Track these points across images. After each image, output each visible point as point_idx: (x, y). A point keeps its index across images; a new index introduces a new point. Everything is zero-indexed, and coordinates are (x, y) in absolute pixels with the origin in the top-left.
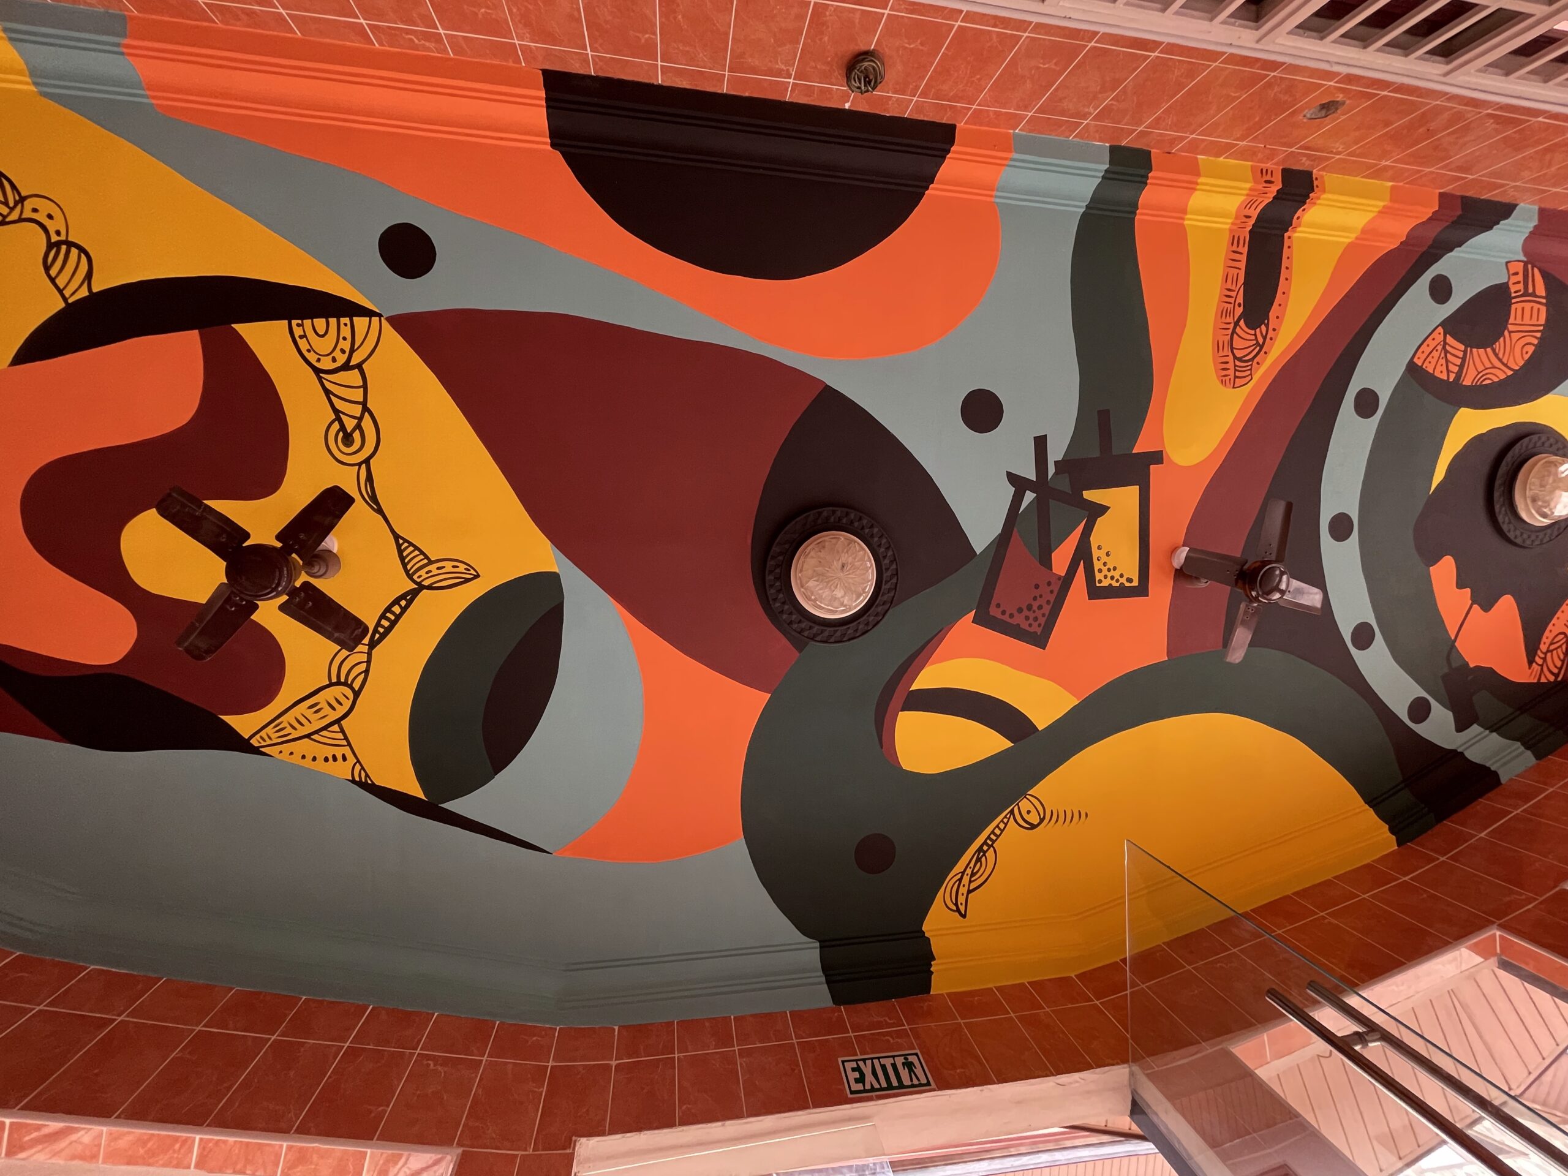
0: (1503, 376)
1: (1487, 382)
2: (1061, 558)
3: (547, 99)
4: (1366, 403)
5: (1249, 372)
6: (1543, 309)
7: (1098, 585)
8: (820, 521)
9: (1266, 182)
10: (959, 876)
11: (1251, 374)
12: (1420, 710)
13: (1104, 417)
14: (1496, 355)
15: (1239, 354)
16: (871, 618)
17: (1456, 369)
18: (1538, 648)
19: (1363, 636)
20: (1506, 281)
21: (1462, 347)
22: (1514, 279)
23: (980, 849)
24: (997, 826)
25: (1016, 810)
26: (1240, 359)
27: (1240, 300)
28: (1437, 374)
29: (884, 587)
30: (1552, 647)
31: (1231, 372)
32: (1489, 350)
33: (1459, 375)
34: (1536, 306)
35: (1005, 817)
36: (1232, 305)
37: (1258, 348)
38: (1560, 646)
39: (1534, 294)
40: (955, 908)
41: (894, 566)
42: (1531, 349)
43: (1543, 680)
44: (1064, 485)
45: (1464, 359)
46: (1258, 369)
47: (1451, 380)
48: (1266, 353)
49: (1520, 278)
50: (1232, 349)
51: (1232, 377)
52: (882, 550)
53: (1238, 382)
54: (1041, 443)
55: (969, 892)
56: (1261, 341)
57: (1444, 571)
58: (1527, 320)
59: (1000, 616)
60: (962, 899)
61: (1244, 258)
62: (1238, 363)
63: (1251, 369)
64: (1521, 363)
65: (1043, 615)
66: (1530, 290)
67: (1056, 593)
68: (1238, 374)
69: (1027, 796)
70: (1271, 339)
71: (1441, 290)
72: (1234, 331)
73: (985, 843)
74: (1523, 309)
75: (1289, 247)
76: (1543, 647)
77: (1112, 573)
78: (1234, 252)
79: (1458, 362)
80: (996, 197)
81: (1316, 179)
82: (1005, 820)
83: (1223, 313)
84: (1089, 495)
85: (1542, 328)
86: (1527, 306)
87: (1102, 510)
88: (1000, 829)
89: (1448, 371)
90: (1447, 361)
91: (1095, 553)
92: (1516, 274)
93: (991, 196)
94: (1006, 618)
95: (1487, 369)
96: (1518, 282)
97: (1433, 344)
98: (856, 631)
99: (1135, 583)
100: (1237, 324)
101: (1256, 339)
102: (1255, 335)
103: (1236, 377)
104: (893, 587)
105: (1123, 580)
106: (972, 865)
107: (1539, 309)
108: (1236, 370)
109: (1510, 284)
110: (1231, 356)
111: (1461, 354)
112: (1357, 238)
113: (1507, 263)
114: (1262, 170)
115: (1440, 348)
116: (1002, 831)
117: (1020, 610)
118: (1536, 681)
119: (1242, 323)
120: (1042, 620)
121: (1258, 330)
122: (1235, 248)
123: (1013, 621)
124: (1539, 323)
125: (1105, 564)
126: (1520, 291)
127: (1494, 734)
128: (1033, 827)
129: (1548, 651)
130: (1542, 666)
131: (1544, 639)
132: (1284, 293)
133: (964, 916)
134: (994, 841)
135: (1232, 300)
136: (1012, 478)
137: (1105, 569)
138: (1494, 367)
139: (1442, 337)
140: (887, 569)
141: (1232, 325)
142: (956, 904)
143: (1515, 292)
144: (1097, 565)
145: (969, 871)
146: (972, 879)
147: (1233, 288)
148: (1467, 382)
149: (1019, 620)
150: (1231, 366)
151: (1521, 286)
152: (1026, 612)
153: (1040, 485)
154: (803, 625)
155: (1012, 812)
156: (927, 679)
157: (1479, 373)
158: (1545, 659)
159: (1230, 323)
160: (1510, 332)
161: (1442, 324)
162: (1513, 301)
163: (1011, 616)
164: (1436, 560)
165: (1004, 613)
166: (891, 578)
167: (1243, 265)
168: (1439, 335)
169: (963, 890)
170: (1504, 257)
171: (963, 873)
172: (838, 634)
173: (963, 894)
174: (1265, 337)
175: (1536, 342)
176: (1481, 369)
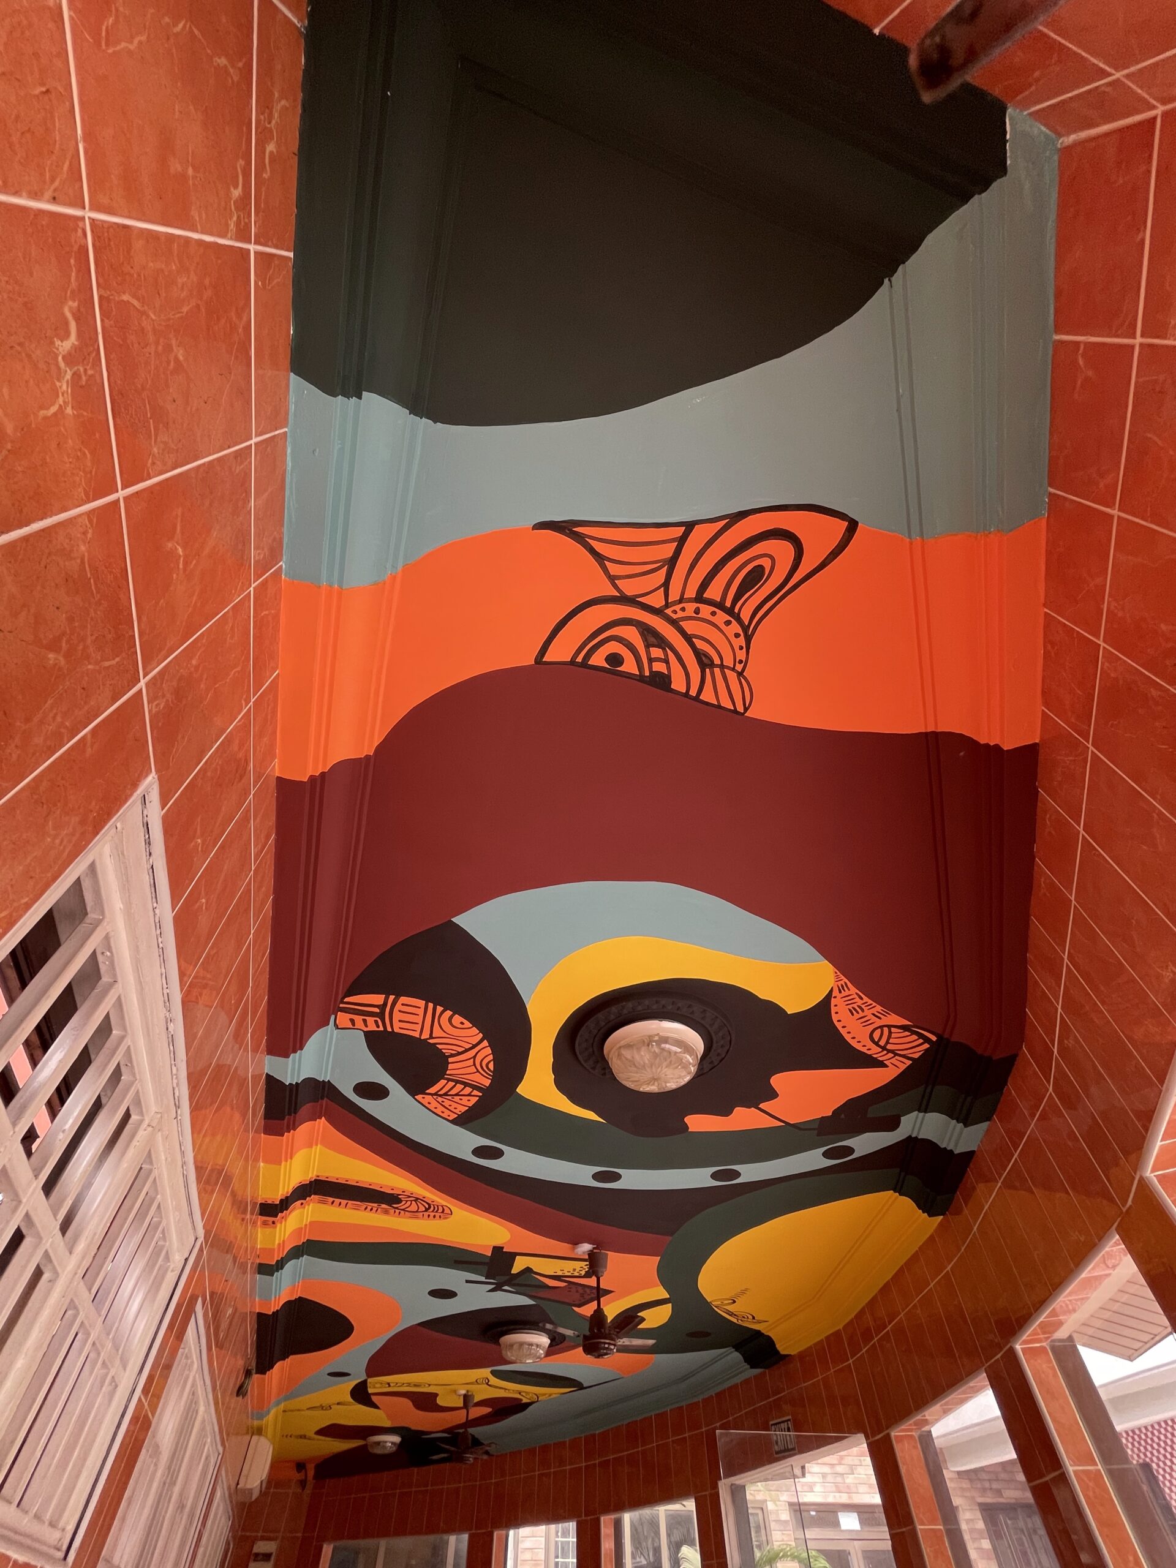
0: (489, 1050)
1: (491, 1066)
5: (439, 1206)
6: (403, 999)
7: (582, 1275)
11: (442, 1206)
12: (838, 1152)
13: (458, 1262)
14: (459, 1053)
15: (422, 1209)
17: (468, 1090)
18: (870, 1056)
19: (725, 1175)
20: (360, 1031)
21: (443, 1082)
22: (359, 1024)
26: (427, 1210)
27: (376, 1205)
28: (470, 1104)
30: (882, 1043)
31: (437, 1215)
32: (450, 1060)
33: (474, 1087)
34: (398, 1006)
36: (378, 1208)
37: (418, 1200)
38: (890, 1033)
39: (381, 1006)
42: (457, 1019)
43: (918, 1055)
45: (458, 1081)
46: (438, 1202)
47: (480, 1094)
48: (423, 1197)
49: (358, 1019)
50: (417, 1212)
51: (441, 1214)
53: (447, 1211)
54: (467, 1281)
55: (754, 1318)
56: (412, 1198)
57: (701, 1122)
58: (420, 1019)
61: (337, 1200)
62: (430, 1210)
63: (437, 1205)
64: (475, 1030)
65: (591, 1291)
66: (377, 1010)
67: (578, 1287)
68: (439, 1211)
70: (411, 1193)
71: (372, 1091)
72: (403, 1210)
74: (400, 1021)
76: (874, 1050)
77: (577, 1271)
78: (331, 1203)
79: (460, 1087)
83: (386, 1212)
84: (515, 1271)
85: (431, 1005)
86: (397, 1016)
87: (528, 1269)
89: (469, 1095)
90: (457, 1095)
91: (559, 1274)
92: (352, 1021)
94: (584, 1300)
95: (474, 1064)
96: (365, 1021)
97: (435, 1104)
100: (397, 1208)
101: (411, 1201)
102: (407, 1201)
105: (586, 1268)
107: (402, 1005)
108: (436, 1212)
109: (366, 1029)
110: (423, 1212)
111: (451, 1083)
113: (338, 1029)
115: (440, 1099)
118: (911, 1061)
119: (394, 1205)
122: (328, 1203)
123: (589, 1298)
124: (423, 1007)
125: (569, 1271)
126: (376, 1020)
127: (929, 1115)
128: (734, 1302)
129: (884, 1048)
130: (898, 1054)
131: (864, 1050)
132: (369, 1184)
135: (375, 1209)
136: (491, 1291)
137: (573, 1272)
139: (428, 1096)
141: (396, 1210)
143: (378, 1027)
144: (569, 1274)
147: (363, 1207)
148: (486, 1081)
150: (432, 1214)
151: (370, 1020)
153: (499, 1285)
158: (892, 1050)
160: (431, 1037)
161: (412, 1094)
162: (389, 1029)
167: (343, 1201)
168: (426, 1098)
170: (331, 1029)
174: (409, 1197)
175: (449, 1013)
176: (474, 1070)
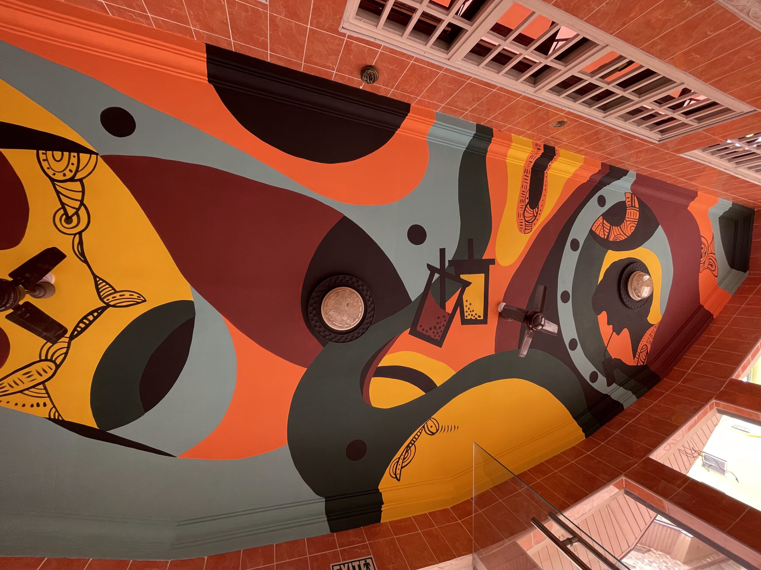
0: (624, 239)
1: (618, 240)
2: (450, 305)
3: (207, 58)
4: (575, 245)
5: (531, 228)
6: (638, 213)
7: (465, 318)
8: (338, 282)
9: (538, 149)
10: (397, 460)
12: (594, 377)
13: (470, 242)
14: (621, 229)
15: (527, 219)
16: (361, 331)
17: (607, 234)
18: (637, 351)
19: (573, 344)
20: (625, 200)
21: (609, 225)
22: (628, 200)
23: (408, 446)
24: (417, 434)
25: (426, 425)
26: (527, 222)
27: (528, 196)
28: (600, 235)
29: (368, 316)
30: (642, 351)
32: (619, 227)
33: (608, 236)
34: (636, 211)
35: (420, 429)
36: (524, 198)
37: (534, 217)
38: (645, 350)
39: (634, 207)
40: (394, 476)
41: (373, 306)
42: (633, 228)
43: (639, 364)
44: (452, 272)
45: (610, 230)
46: (534, 227)
47: (605, 238)
48: (537, 220)
49: (630, 199)
50: (524, 217)
52: (368, 297)
53: (526, 231)
54: (442, 252)
55: (402, 467)
56: (535, 215)
57: (603, 317)
58: (632, 217)
59: (421, 331)
60: (398, 472)
61: (529, 179)
62: (526, 223)
63: (531, 226)
64: (630, 234)
65: (441, 331)
66: (633, 205)
67: (447, 321)
68: (526, 228)
69: (431, 419)
70: (539, 214)
71: (602, 201)
72: (525, 209)
73: (410, 443)
75: (546, 177)
76: (639, 351)
77: (472, 313)
78: (526, 176)
79: (608, 231)
80: (427, 138)
81: (557, 151)
82: (420, 431)
83: (521, 201)
84: (463, 277)
85: (637, 220)
86: (632, 211)
87: (468, 284)
88: (418, 435)
89: (604, 235)
90: (604, 231)
91: (465, 303)
92: (628, 198)
93: (425, 138)
94: (424, 332)
95: (618, 235)
96: (629, 201)
97: (599, 223)
98: (353, 337)
99: (482, 318)
100: (526, 206)
101: (534, 214)
102: (533, 212)
103: (525, 229)
104: (372, 315)
105: (476, 316)
106: (404, 454)
107: (636, 213)
108: (525, 226)
109: (626, 201)
110: (524, 220)
111: (609, 228)
112: (571, 177)
113: (625, 193)
114: (536, 144)
115: (601, 225)
116: (419, 436)
117: (431, 329)
118: (636, 365)
119: (528, 206)
120: (441, 334)
121: (534, 210)
122: (526, 174)
123: (428, 334)
124: (636, 218)
125: (469, 309)
126: (630, 205)
127: (621, 388)
128: (433, 434)
129: (640, 352)
130: (638, 358)
131: (639, 347)
132: (544, 196)
133: (399, 480)
134: (415, 442)
135: (524, 196)
136: (429, 267)
137: (469, 311)
138: (621, 234)
139: (602, 221)
140: (369, 307)
141: (524, 206)
142: (395, 474)
143: (628, 205)
144: (466, 309)
145: (402, 457)
146: (404, 461)
147: (525, 191)
148: (611, 240)
149: (430, 333)
150: (523, 224)
151: (630, 203)
152: (433, 330)
153: (442, 271)
154: (326, 333)
155: (424, 427)
156: (387, 361)
157: (615, 236)
158: (639, 356)
159: (523, 206)
160: (626, 221)
161: (602, 215)
162: (627, 208)
163: (427, 331)
164: (599, 313)
165: (423, 330)
166: (371, 311)
167: (529, 182)
168: (601, 220)
169: (399, 467)
170: (624, 191)
171: (399, 458)
172: (344, 338)
173: (399, 469)
174: (537, 213)
175: (635, 226)
176: (616, 234)
